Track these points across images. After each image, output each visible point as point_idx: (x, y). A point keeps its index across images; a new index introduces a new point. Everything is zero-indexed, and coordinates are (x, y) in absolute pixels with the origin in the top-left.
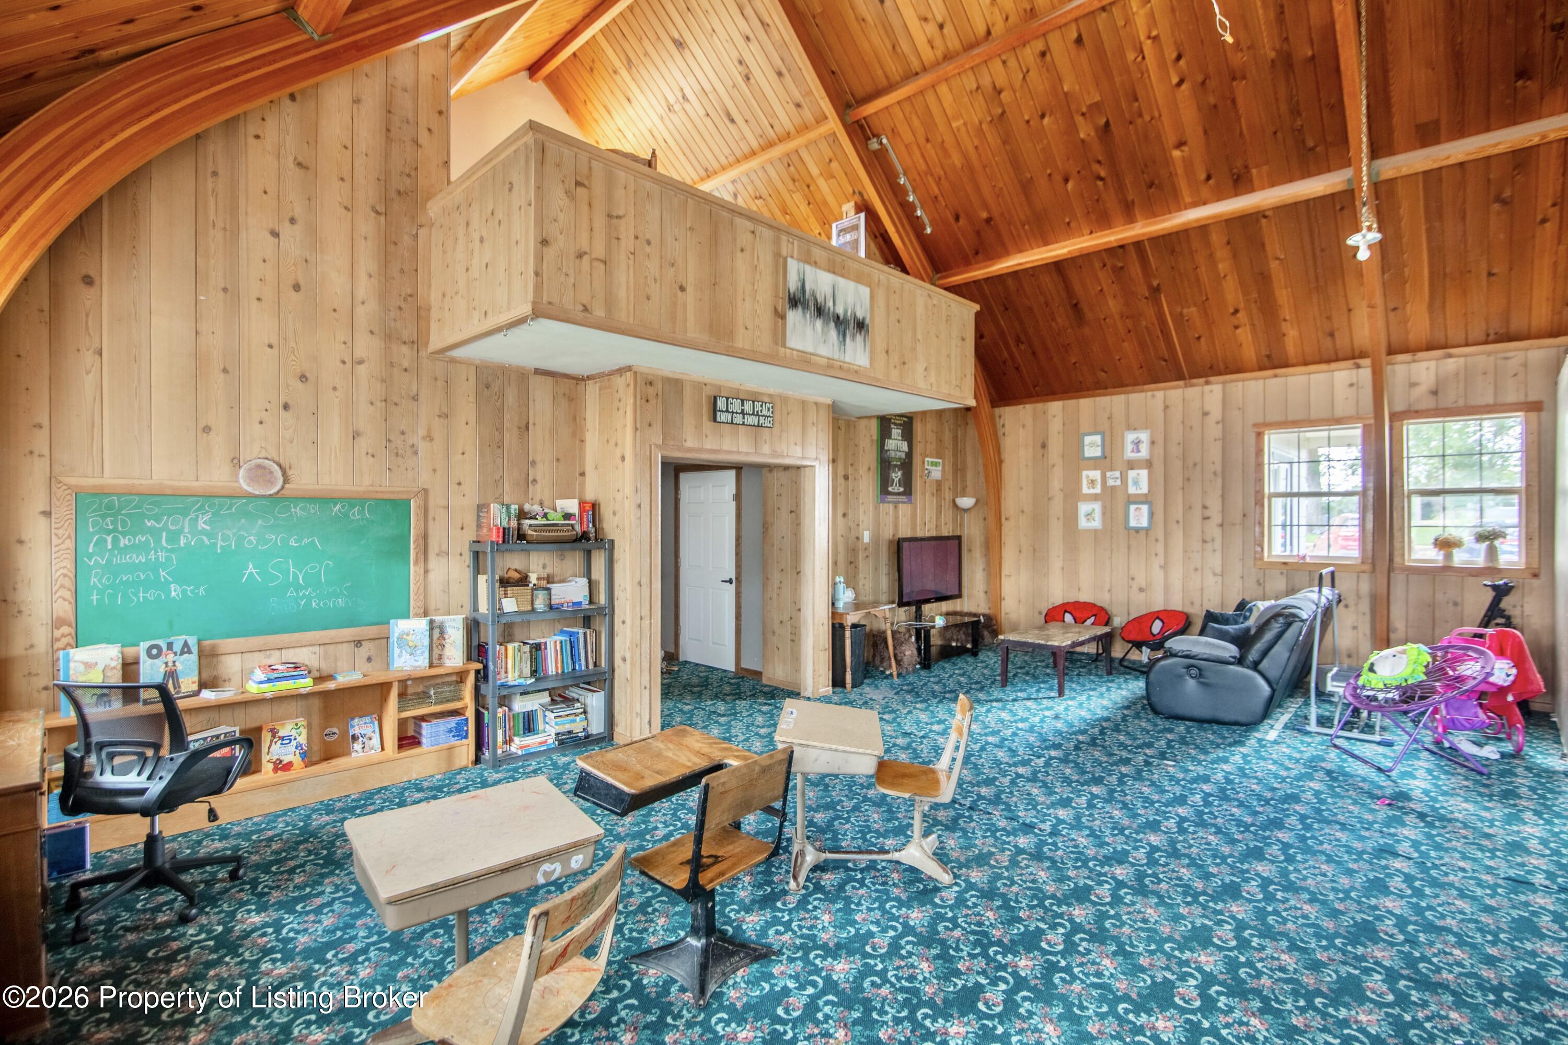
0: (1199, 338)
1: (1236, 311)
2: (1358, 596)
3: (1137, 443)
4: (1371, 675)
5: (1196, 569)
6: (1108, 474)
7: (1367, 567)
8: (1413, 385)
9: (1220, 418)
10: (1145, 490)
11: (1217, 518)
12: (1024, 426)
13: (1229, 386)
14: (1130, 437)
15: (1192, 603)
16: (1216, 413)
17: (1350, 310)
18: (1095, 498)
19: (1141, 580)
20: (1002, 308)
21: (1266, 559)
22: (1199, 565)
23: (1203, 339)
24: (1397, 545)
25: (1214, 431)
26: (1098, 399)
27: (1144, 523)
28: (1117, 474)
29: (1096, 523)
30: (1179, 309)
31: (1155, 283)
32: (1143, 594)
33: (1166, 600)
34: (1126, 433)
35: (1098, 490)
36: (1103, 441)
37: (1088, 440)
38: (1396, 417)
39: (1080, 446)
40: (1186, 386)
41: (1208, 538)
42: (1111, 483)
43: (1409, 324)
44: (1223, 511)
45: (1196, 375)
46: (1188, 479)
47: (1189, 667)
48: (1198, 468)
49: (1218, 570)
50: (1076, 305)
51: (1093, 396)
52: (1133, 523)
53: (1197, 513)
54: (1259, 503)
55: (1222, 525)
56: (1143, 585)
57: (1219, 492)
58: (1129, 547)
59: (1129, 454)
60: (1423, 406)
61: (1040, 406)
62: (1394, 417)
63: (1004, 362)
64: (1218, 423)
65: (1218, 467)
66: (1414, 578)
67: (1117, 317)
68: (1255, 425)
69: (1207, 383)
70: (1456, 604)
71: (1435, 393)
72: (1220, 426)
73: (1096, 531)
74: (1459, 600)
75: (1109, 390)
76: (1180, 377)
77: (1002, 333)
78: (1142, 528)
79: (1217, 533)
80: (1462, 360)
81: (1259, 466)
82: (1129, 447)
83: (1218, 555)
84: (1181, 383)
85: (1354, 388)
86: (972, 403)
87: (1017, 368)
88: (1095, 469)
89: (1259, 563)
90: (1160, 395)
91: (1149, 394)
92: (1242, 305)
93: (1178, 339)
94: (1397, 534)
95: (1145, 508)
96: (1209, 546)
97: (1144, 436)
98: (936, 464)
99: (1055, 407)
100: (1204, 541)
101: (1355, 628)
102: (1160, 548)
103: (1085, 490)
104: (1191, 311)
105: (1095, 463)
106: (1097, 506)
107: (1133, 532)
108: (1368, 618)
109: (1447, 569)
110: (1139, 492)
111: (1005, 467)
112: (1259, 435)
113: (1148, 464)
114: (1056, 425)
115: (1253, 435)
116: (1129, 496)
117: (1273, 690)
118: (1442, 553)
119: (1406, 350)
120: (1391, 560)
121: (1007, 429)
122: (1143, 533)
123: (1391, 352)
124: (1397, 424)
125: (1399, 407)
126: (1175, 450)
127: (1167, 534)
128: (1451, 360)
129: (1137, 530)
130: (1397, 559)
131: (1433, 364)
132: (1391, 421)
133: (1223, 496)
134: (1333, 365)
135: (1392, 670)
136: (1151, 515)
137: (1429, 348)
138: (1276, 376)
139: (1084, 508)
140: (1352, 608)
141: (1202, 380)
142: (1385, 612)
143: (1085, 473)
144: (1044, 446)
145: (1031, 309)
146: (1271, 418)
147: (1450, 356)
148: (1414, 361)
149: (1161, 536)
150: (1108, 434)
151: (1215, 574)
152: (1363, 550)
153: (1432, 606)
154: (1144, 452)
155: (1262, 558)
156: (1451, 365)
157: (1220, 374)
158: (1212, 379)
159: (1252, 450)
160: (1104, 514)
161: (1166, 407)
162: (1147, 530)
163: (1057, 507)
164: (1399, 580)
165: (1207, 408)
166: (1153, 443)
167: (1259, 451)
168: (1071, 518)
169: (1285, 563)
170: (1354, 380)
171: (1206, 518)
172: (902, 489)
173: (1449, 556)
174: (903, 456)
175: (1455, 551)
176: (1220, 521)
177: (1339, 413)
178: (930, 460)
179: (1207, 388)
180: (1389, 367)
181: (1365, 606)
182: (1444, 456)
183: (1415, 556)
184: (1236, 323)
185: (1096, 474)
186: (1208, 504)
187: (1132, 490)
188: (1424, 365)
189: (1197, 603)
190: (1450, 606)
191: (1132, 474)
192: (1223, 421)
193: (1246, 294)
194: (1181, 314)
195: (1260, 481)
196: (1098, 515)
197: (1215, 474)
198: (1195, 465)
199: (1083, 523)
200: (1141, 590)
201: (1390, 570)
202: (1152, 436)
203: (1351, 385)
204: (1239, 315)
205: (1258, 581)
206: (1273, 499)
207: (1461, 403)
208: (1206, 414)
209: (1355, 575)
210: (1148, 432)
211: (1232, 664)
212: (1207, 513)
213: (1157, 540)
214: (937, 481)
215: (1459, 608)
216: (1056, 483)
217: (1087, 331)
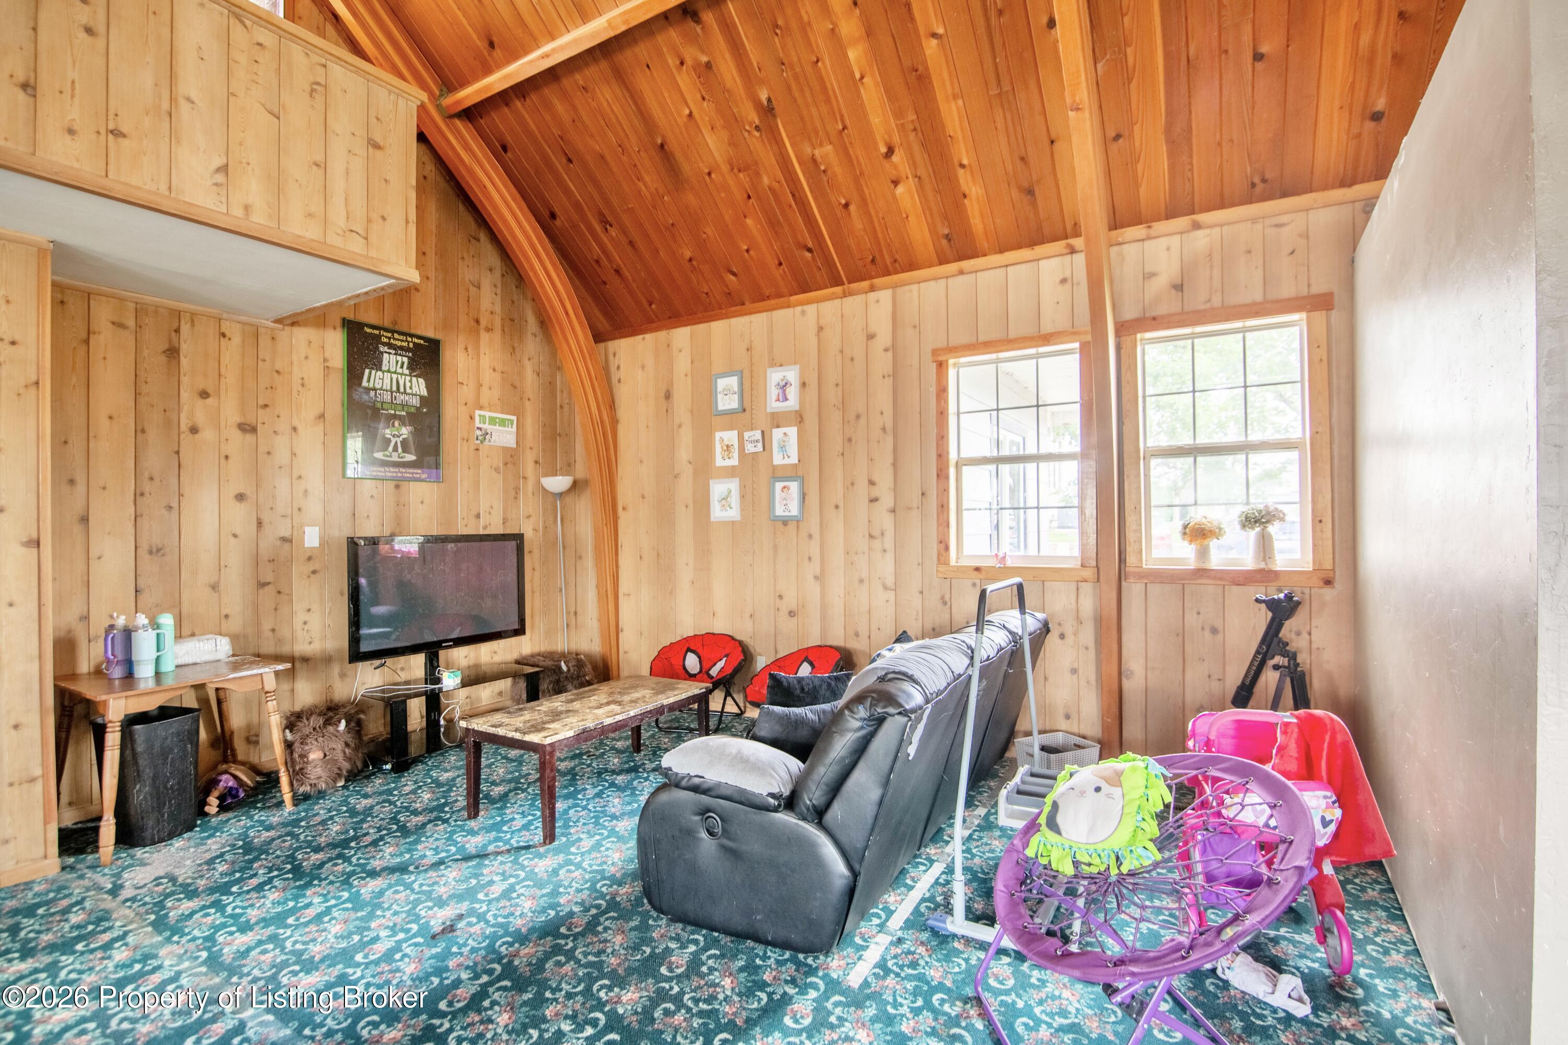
0: (846, 205)
1: (890, 151)
2: (1079, 621)
3: (784, 386)
4: (1051, 836)
5: (861, 581)
6: (747, 435)
7: (1089, 573)
8: (1149, 276)
9: (889, 343)
10: (794, 460)
11: (887, 501)
12: (643, 367)
13: (900, 291)
14: (775, 376)
15: (857, 635)
16: (884, 337)
17: (1052, 142)
18: (731, 472)
19: (790, 601)
20: (564, 160)
21: (953, 562)
22: (864, 575)
23: (852, 208)
24: (1130, 535)
25: (882, 363)
26: (734, 321)
27: (794, 510)
28: (757, 435)
29: (733, 513)
30: (808, 150)
31: (763, 96)
32: (794, 620)
33: (824, 631)
34: (769, 371)
35: (734, 461)
36: (741, 384)
37: (722, 383)
38: (1125, 329)
39: (712, 394)
40: (845, 295)
41: (876, 533)
42: (750, 448)
43: (1140, 167)
44: (895, 490)
45: (855, 278)
46: (850, 440)
47: (704, 812)
48: (863, 421)
49: (890, 581)
50: (662, 146)
51: (727, 317)
52: (779, 511)
53: (862, 490)
54: (942, 475)
55: (893, 511)
56: (793, 606)
57: (890, 459)
58: (775, 548)
59: (774, 405)
60: (1162, 310)
61: (662, 335)
62: (1122, 329)
63: (597, 262)
64: (886, 350)
65: (888, 419)
66: (1155, 590)
67: (725, 168)
68: (935, 352)
69: (872, 289)
70: (1214, 631)
71: (1178, 288)
72: (890, 354)
73: (733, 522)
74: (1218, 624)
75: (748, 305)
76: (837, 282)
77: (577, 205)
78: (792, 518)
79: (887, 522)
80: (1217, 230)
81: (942, 414)
82: (773, 392)
83: (890, 557)
84: (838, 290)
85: (1068, 286)
86: (414, 276)
87: (617, 271)
88: (732, 429)
89: (942, 568)
90: (811, 309)
91: (799, 309)
92: (896, 139)
93: (818, 207)
94: (1130, 519)
95: (794, 486)
96: (877, 544)
97: (792, 375)
98: (503, 423)
99: (682, 335)
100: (871, 537)
101: (1074, 671)
102: (814, 548)
103: (720, 462)
104: (826, 152)
105: (733, 419)
106: (733, 485)
107: (780, 524)
108: (1092, 653)
109: (1201, 573)
110: (787, 461)
111: (621, 429)
112: (941, 366)
113: (799, 418)
114: (682, 364)
115: (934, 366)
116: (774, 468)
117: (855, 875)
118: (1193, 546)
119: (1136, 220)
120: (1122, 560)
121: (622, 374)
122: (792, 526)
123: (1115, 224)
124: (1126, 340)
125: (1130, 313)
126: (832, 396)
127: (823, 526)
128: (1200, 233)
129: (785, 522)
130: (1131, 560)
131: (1175, 240)
132: (1118, 334)
133: (894, 464)
134: (1040, 250)
135: (1091, 830)
136: (803, 496)
137: (1170, 215)
138: (961, 272)
139: (718, 488)
140: (1070, 639)
141: (865, 284)
142: (1115, 646)
143: (718, 435)
144: (668, 396)
145: (602, 157)
146: (955, 340)
147: (1197, 226)
148: (1149, 238)
149: (816, 532)
150: (746, 374)
151: (886, 588)
152: (1083, 547)
153: (1182, 634)
154: (792, 403)
155: (947, 563)
156: (1201, 240)
157: (888, 273)
158: (878, 281)
159: (933, 390)
160: (743, 497)
161: (821, 329)
162: (798, 521)
163: (685, 488)
164: (1134, 591)
165: (873, 328)
166: (804, 385)
167: (942, 391)
168: (702, 503)
169: (977, 569)
170: (1068, 274)
171: (874, 500)
172: (411, 457)
173: (1203, 553)
174: (416, 402)
175: (1213, 544)
176: (891, 504)
177: (1048, 326)
178: (487, 414)
179: (872, 296)
180: (1114, 249)
181: (1088, 635)
182: (1194, 391)
183: (1157, 553)
184: (893, 174)
185: (731, 436)
186: (875, 478)
187: (778, 460)
188: (1163, 242)
189: (864, 633)
190: (1207, 633)
191: (777, 434)
192: (893, 348)
193: (899, 114)
194: (814, 160)
195: (942, 438)
196: (735, 500)
197: (884, 429)
198: (858, 417)
199: (718, 513)
200: (792, 614)
201: (1121, 577)
202: (802, 374)
203: (1064, 281)
204: (895, 158)
205: (943, 598)
206: (965, 470)
207: (1217, 301)
208: (871, 337)
209: (1073, 586)
210: (797, 367)
211: (776, 810)
212: (875, 492)
213: (810, 536)
214: (505, 449)
215: (1220, 637)
216: (684, 453)
217: (690, 199)
